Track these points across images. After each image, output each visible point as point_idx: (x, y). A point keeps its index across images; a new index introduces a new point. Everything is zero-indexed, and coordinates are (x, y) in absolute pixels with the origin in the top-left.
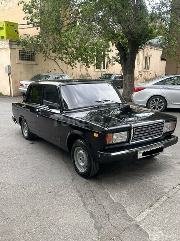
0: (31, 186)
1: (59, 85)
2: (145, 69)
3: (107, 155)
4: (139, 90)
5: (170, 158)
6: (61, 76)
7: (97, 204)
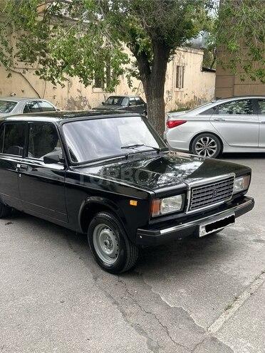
0: (27, 294)
1: (59, 122)
2: (177, 87)
3: (154, 234)
4: (176, 124)
5: (241, 233)
6: (36, 102)
7: (144, 313)
